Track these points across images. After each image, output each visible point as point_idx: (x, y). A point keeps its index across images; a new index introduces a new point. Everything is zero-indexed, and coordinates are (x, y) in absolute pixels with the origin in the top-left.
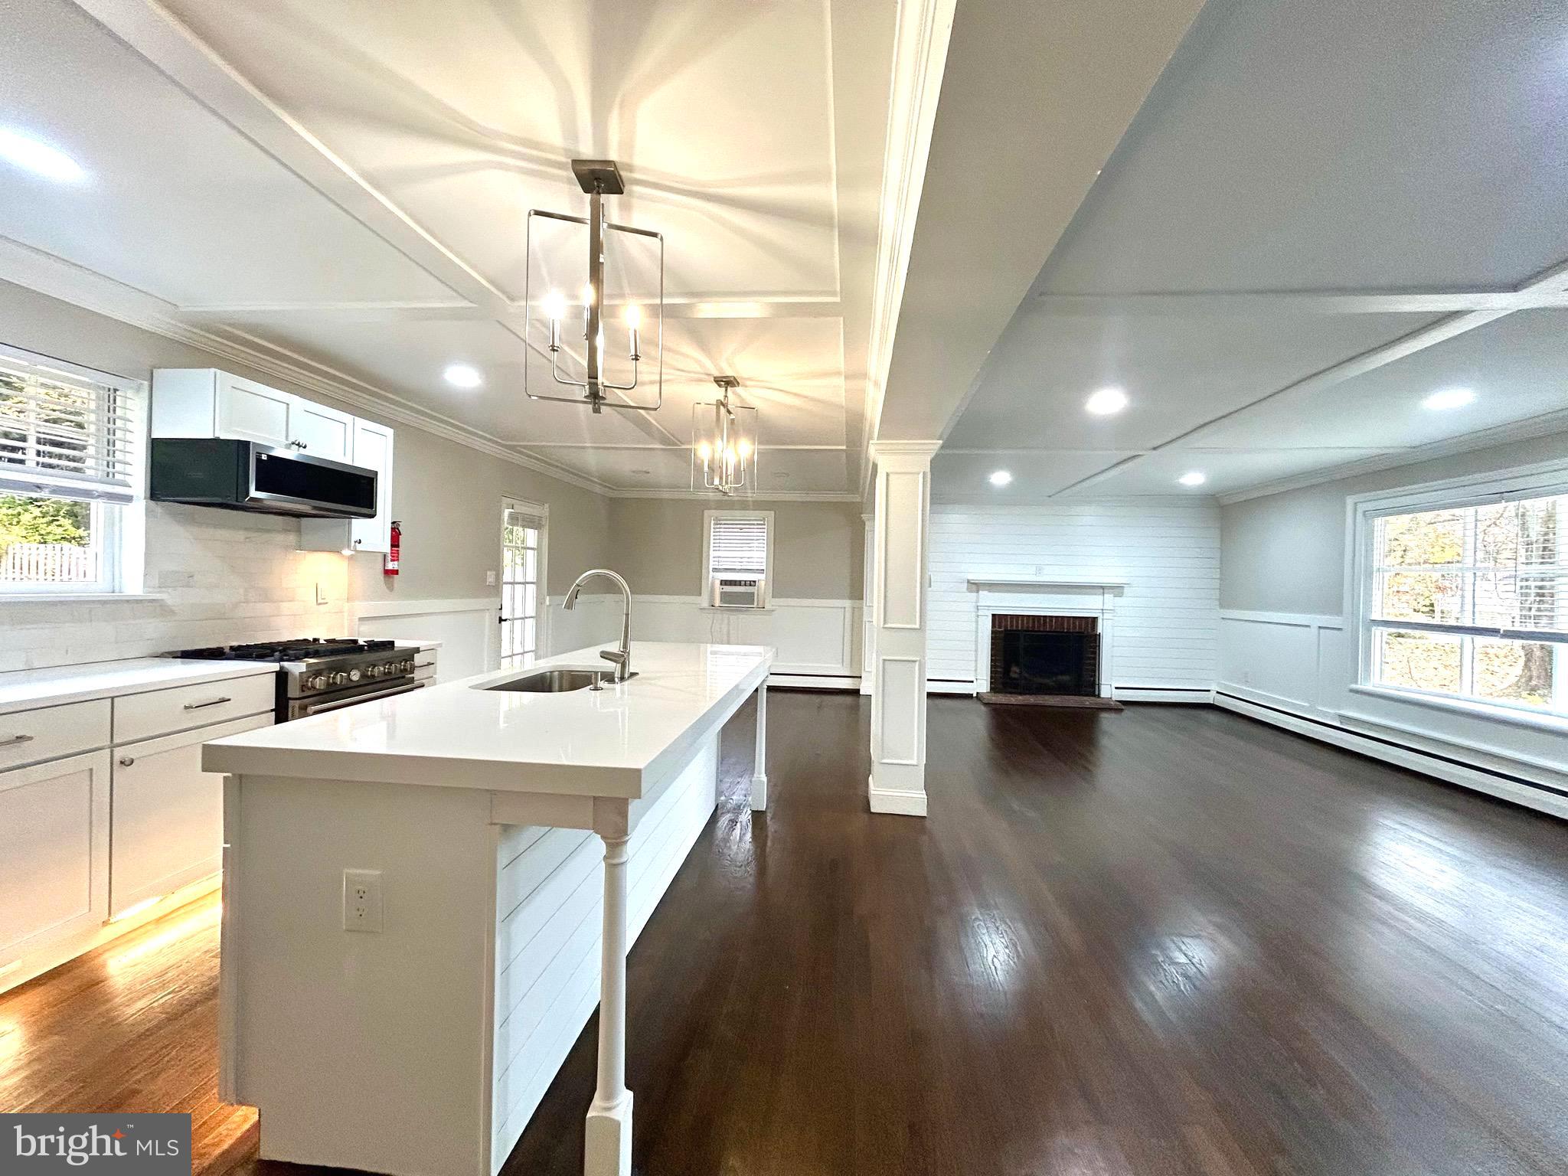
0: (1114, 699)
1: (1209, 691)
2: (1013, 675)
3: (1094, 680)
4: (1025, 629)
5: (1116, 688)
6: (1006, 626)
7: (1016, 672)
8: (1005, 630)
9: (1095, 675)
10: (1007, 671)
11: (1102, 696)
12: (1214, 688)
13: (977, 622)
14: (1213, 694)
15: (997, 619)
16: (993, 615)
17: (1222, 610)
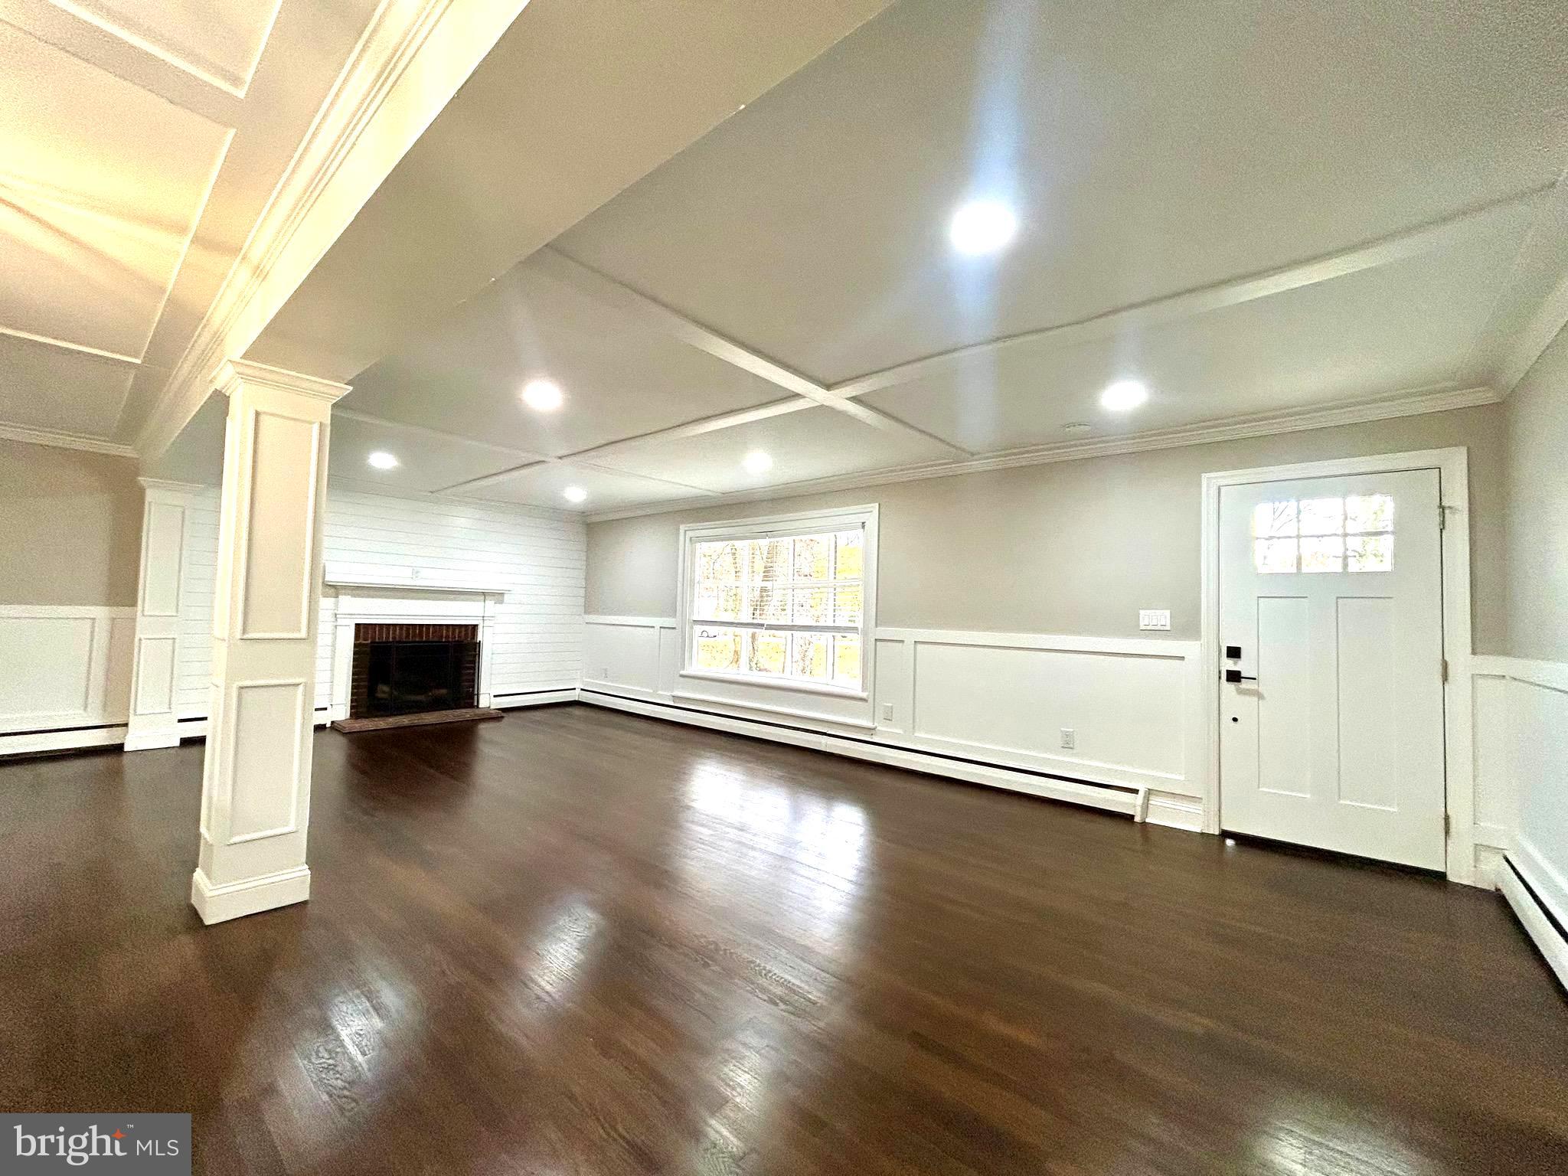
0: (492, 707)
1: (575, 689)
2: (380, 695)
3: (473, 691)
4: (397, 639)
5: (495, 696)
6: (373, 638)
7: (384, 692)
8: (371, 642)
9: (474, 685)
10: (372, 691)
11: (480, 706)
12: (578, 685)
13: (334, 634)
14: (578, 691)
15: (362, 631)
16: (357, 625)
17: (587, 616)
